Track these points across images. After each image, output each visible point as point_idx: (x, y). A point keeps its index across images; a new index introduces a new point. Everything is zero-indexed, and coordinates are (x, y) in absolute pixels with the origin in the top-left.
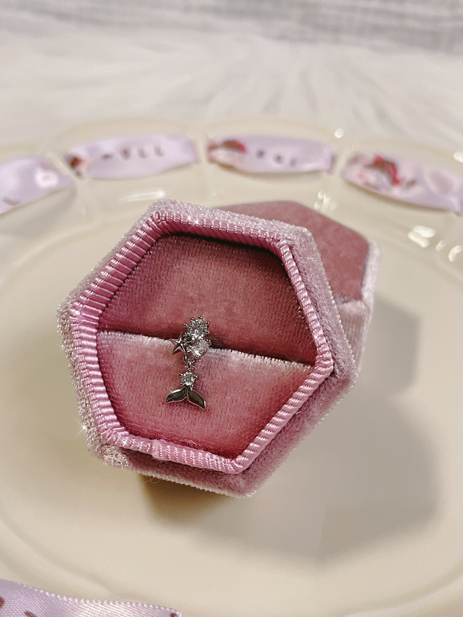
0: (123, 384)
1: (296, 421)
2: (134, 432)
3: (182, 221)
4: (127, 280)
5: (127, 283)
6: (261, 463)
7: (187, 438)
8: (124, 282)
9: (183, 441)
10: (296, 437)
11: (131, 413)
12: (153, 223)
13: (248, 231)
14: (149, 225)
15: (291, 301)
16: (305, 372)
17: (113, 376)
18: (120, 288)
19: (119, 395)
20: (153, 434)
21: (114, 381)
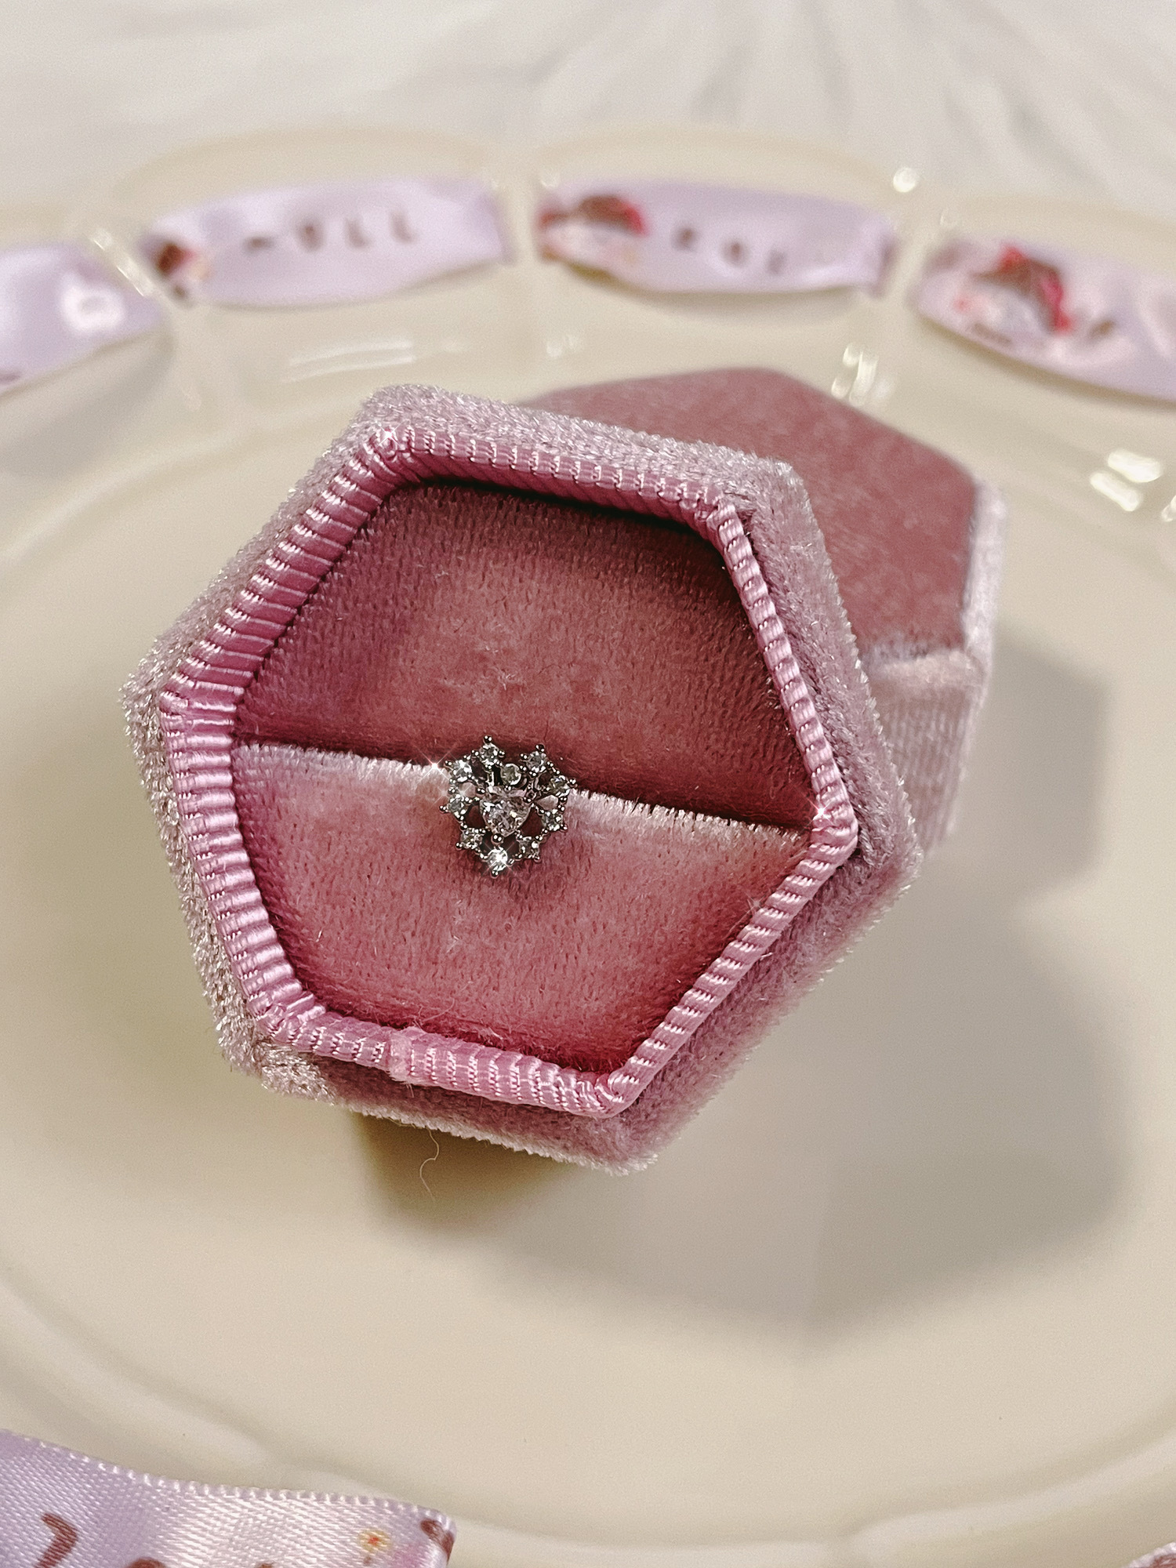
0: (306, 885)
1: (761, 976)
2: (339, 1007)
3: (453, 453)
4: (307, 606)
5: (309, 616)
6: (671, 1086)
7: (477, 1023)
8: (300, 612)
9: (466, 1030)
10: (759, 1018)
11: (331, 961)
12: (377, 459)
13: (632, 482)
14: (364, 465)
15: (746, 662)
16: (784, 850)
17: (281, 864)
18: (289, 629)
19: (298, 913)
20: (389, 1013)
21: (283, 877)
